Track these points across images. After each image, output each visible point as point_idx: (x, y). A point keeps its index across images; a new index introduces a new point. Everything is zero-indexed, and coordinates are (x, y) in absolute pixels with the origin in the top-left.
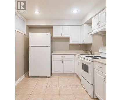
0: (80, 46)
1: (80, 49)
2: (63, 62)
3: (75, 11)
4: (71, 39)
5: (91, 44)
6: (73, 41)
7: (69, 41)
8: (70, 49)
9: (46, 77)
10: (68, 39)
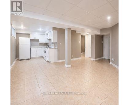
0: (44, 44)
1: (44, 45)
2: (36, 51)
3: (40, 30)
4: (39, 40)
5: (48, 43)
6: (41, 41)
7: (39, 41)
8: (39, 45)
9: (28, 59)
10: (38, 40)
